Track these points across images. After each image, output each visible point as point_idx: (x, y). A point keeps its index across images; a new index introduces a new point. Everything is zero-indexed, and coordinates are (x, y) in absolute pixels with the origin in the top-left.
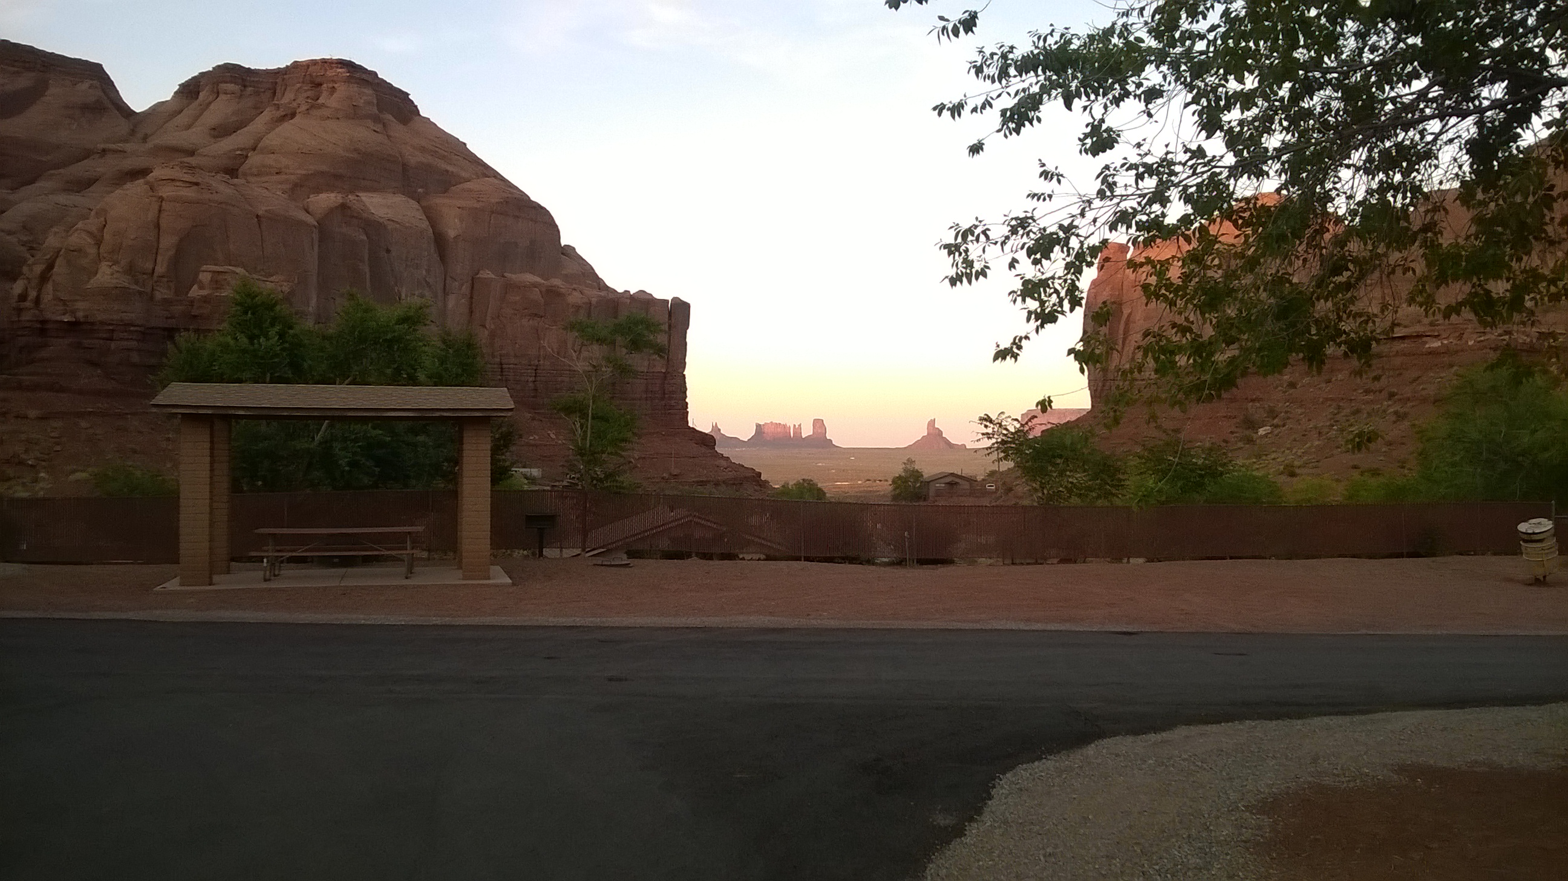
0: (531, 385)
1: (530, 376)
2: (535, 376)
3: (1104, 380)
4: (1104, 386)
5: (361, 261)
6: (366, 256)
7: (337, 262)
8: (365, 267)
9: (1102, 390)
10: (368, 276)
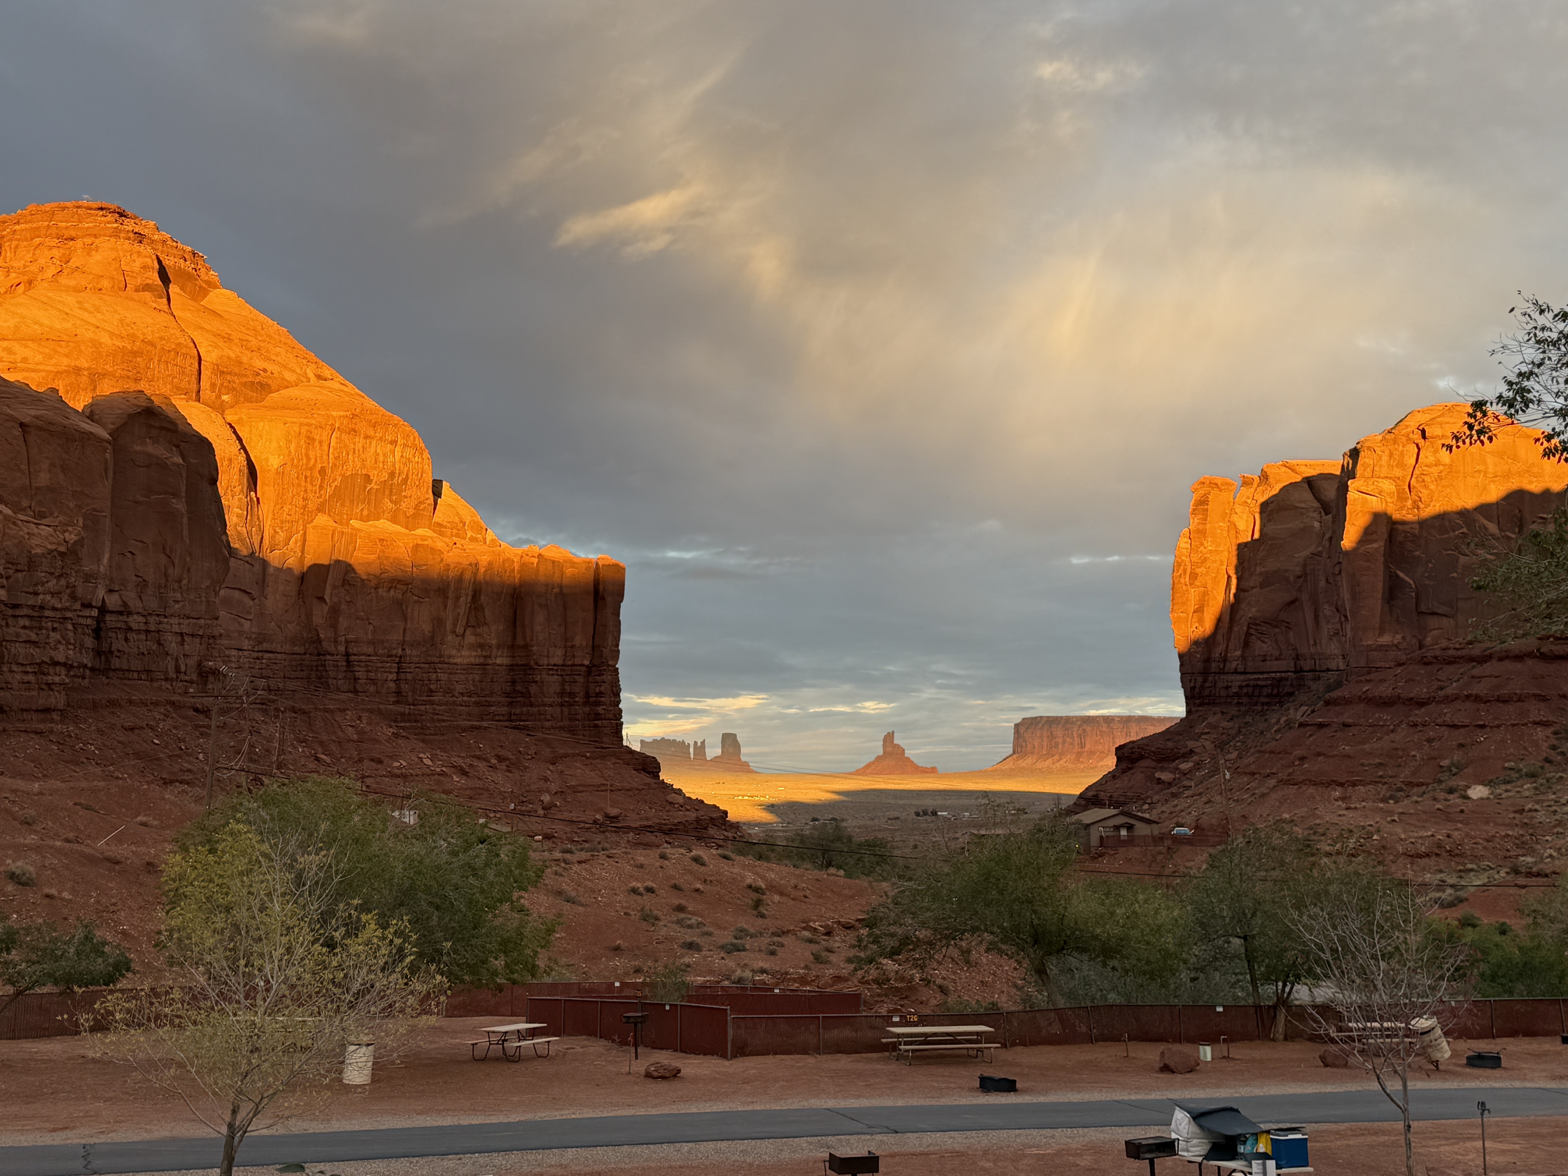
0: (392, 685)
1: (390, 673)
2: (397, 673)
3: (1205, 673)
4: (1205, 681)
5: (175, 495)
6: (183, 488)
7: (140, 498)
8: (180, 506)
9: (1202, 687)
10: (185, 520)
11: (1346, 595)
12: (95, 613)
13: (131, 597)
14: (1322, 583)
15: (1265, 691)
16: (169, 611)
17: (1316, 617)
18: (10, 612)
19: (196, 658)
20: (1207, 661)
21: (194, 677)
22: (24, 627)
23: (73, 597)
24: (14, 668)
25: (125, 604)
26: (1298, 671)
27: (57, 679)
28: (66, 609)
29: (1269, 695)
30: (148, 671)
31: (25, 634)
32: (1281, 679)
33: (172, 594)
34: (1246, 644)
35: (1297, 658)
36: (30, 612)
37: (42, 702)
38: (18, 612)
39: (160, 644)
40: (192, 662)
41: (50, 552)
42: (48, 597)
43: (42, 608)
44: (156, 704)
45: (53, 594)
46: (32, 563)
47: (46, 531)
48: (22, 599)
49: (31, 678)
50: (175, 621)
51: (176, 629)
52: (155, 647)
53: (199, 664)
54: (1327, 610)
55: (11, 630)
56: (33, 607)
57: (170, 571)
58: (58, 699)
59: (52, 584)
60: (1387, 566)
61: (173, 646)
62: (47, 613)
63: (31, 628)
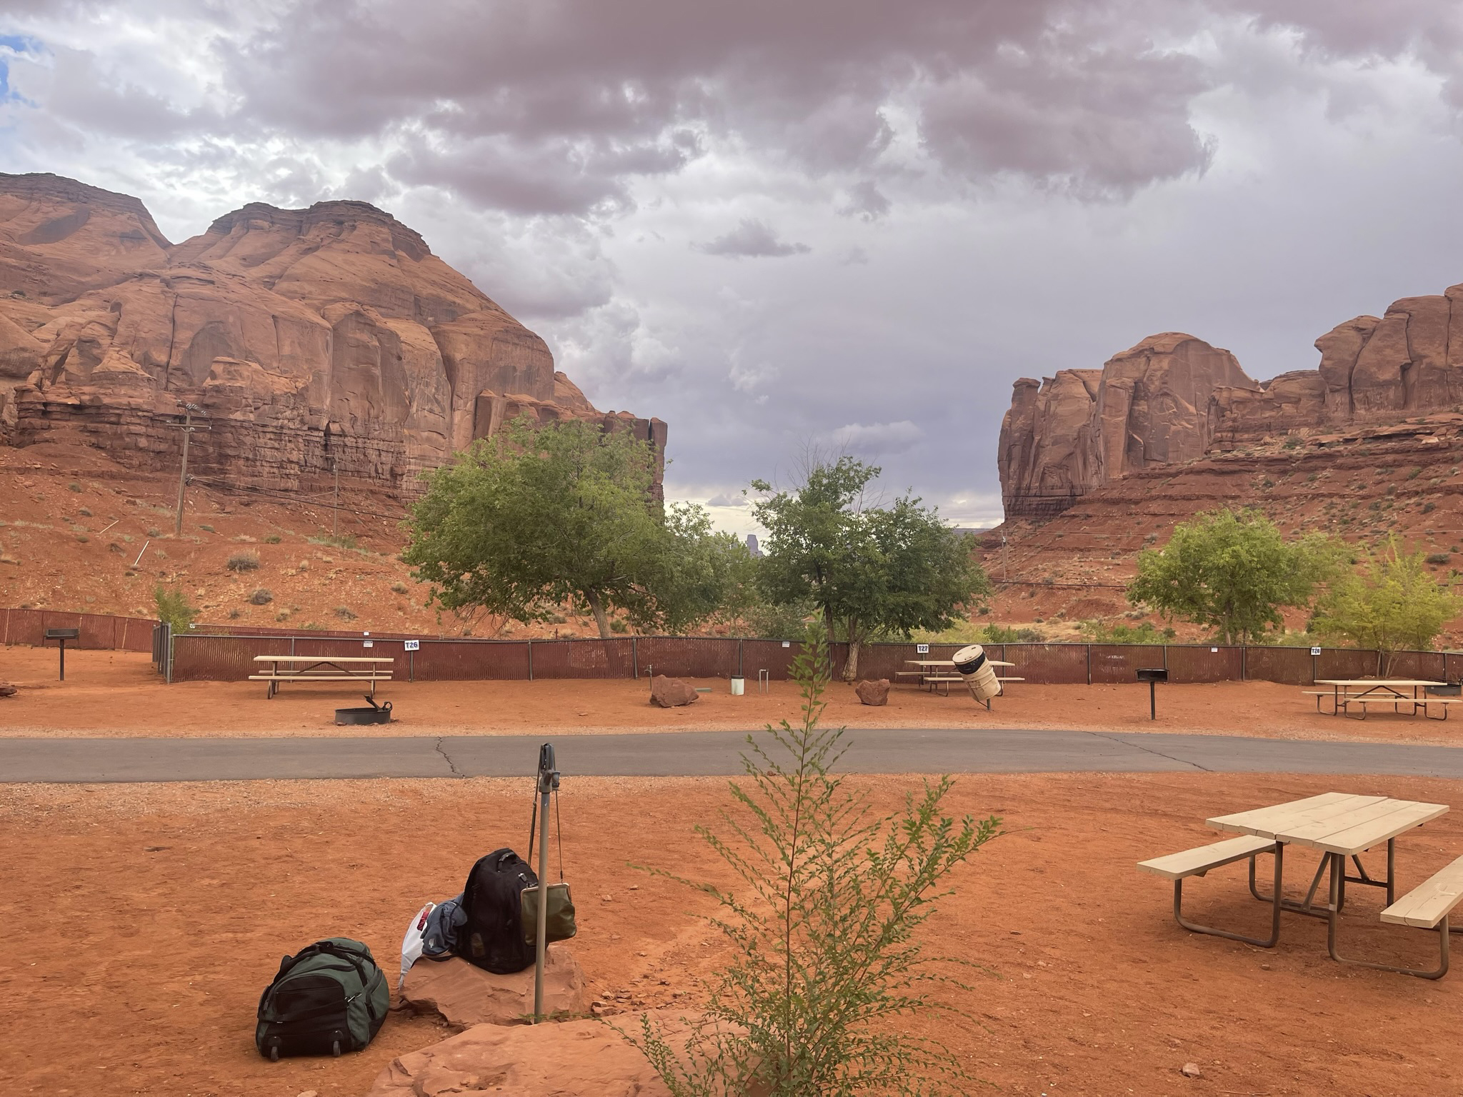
3: (1017, 496)
4: (1016, 501)
5: (374, 365)
6: (379, 361)
7: (352, 366)
8: (377, 371)
9: (1015, 505)
10: (380, 380)
11: (1102, 449)
12: (322, 434)
13: (347, 426)
14: (1089, 442)
15: (1052, 507)
16: (370, 436)
17: (1085, 463)
18: (260, 429)
19: (389, 466)
20: (1019, 489)
21: (388, 477)
22: (270, 439)
23: (302, 422)
24: (264, 464)
25: (343, 430)
26: (1073, 495)
27: (292, 472)
28: (298, 429)
29: (1055, 510)
30: (358, 472)
31: (270, 443)
32: (1062, 500)
33: (372, 425)
34: (1042, 479)
35: (1073, 487)
36: (275, 430)
37: (282, 485)
38: (266, 429)
39: (365, 455)
40: (387, 468)
41: (286, 393)
42: (286, 422)
43: (282, 427)
44: (361, 491)
45: (289, 420)
46: (274, 400)
47: (283, 380)
48: (268, 421)
49: (275, 470)
50: (376, 441)
51: (375, 446)
52: (362, 457)
53: (392, 469)
54: (1091, 458)
55: (261, 440)
56: (276, 427)
57: (372, 411)
58: (293, 484)
59: (288, 414)
60: (1127, 432)
61: (373, 456)
62: (284, 431)
63: (275, 440)
